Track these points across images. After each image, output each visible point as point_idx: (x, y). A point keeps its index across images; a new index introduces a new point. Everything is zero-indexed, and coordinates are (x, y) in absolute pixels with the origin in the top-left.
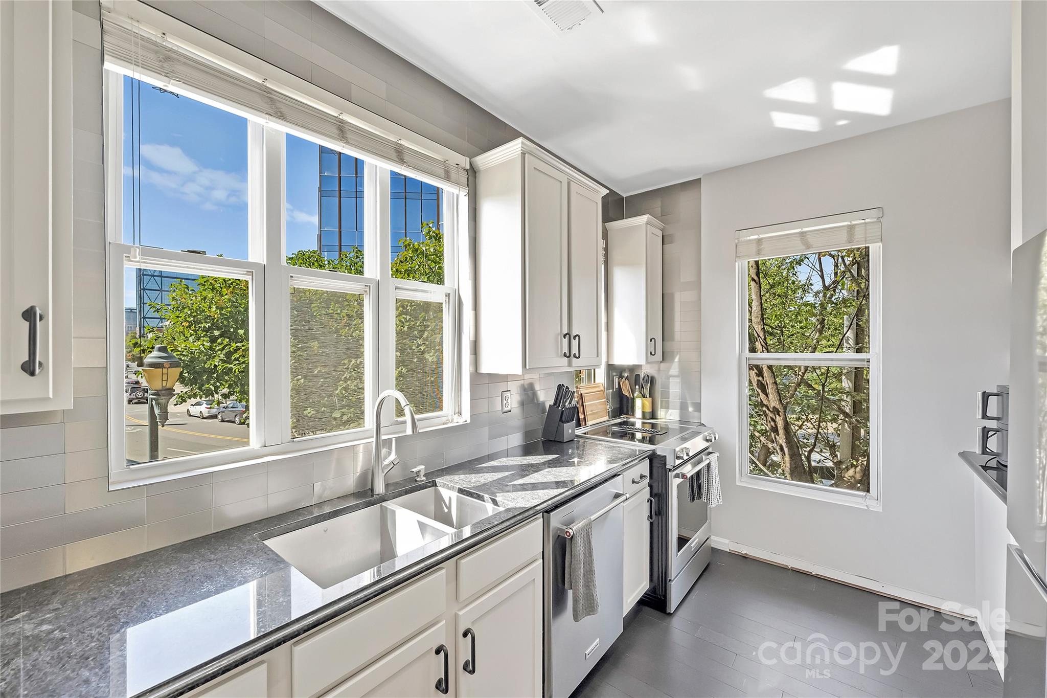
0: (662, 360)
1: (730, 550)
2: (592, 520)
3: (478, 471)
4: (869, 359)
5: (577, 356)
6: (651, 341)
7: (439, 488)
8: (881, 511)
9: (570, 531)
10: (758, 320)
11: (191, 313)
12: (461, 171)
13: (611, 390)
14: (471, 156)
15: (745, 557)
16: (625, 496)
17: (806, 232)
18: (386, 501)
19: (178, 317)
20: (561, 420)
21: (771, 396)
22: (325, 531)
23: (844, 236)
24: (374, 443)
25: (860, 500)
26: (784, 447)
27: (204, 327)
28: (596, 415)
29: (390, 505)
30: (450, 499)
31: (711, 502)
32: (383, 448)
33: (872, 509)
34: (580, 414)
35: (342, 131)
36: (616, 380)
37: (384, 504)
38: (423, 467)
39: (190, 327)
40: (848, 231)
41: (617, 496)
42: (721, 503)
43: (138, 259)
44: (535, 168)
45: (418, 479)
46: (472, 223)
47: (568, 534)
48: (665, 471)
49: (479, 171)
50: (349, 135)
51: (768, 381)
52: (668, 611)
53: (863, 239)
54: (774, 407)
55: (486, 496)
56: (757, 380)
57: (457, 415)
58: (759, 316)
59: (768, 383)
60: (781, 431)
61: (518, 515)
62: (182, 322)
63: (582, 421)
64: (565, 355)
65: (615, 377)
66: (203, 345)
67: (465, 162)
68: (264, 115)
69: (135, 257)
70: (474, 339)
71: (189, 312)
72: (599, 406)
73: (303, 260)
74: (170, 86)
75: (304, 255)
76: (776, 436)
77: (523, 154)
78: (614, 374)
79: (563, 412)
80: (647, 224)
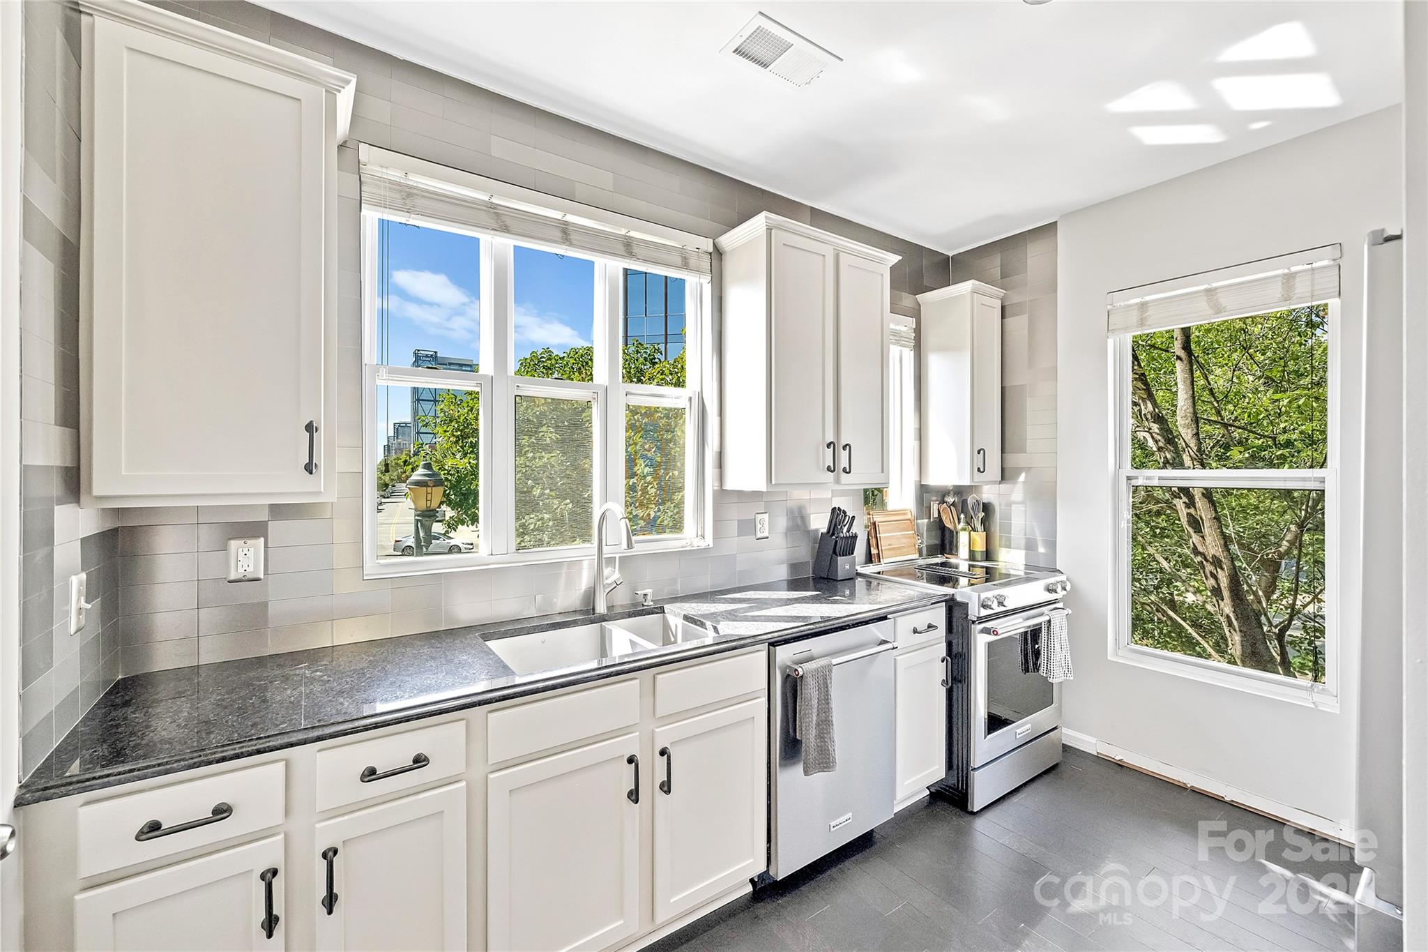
0: (1000, 479)
1: (1098, 753)
2: (834, 664)
3: (719, 601)
4: (1324, 478)
5: (848, 470)
6: (979, 453)
7: (667, 615)
8: (1339, 712)
9: (800, 670)
10: (1187, 421)
11: (459, 426)
12: (702, 255)
13: (926, 521)
14: (714, 236)
15: (1120, 766)
16: (891, 644)
17: (1216, 289)
18: (607, 621)
19: (445, 431)
20: (834, 552)
21: (1209, 539)
22: (543, 642)
23: (1277, 290)
24: (596, 560)
25: (1304, 694)
26: (1233, 619)
27: (471, 442)
28: (895, 550)
29: (608, 625)
30: (676, 626)
31: (1052, 674)
32: (607, 567)
33: (1321, 709)
34: (872, 549)
35: (565, 233)
36: (934, 507)
37: (603, 623)
38: (651, 591)
39: (457, 442)
40: (1283, 284)
41: (883, 642)
42: (1071, 678)
43: (384, 378)
44: (784, 244)
45: (645, 604)
46: (716, 314)
47: (797, 673)
48: (967, 623)
49: (726, 253)
50: (573, 237)
51: (1203, 515)
52: (970, 809)
53: (1309, 294)
54: (1214, 556)
55: (708, 624)
56: (1188, 514)
57: (699, 538)
58: (1189, 415)
59: (1204, 518)
60: (1226, 594)
61: (731, 641)
62: (450, 438)
63: (875, 558)
64: (829, 469)
65: (932, 503)
66: (470, 463)
67: (707, 245)
68: (489, 231)
69: (383, 376)
70: (719, 450)
71: (456, 426)
72: (904, 540)
73: (575, 360)
74: (410, 220)
75: (577, 353)
76: (1220, 601)
77: (769, 230)
78: (934, 498)
79: (836, 541)
80: (973, 292)
